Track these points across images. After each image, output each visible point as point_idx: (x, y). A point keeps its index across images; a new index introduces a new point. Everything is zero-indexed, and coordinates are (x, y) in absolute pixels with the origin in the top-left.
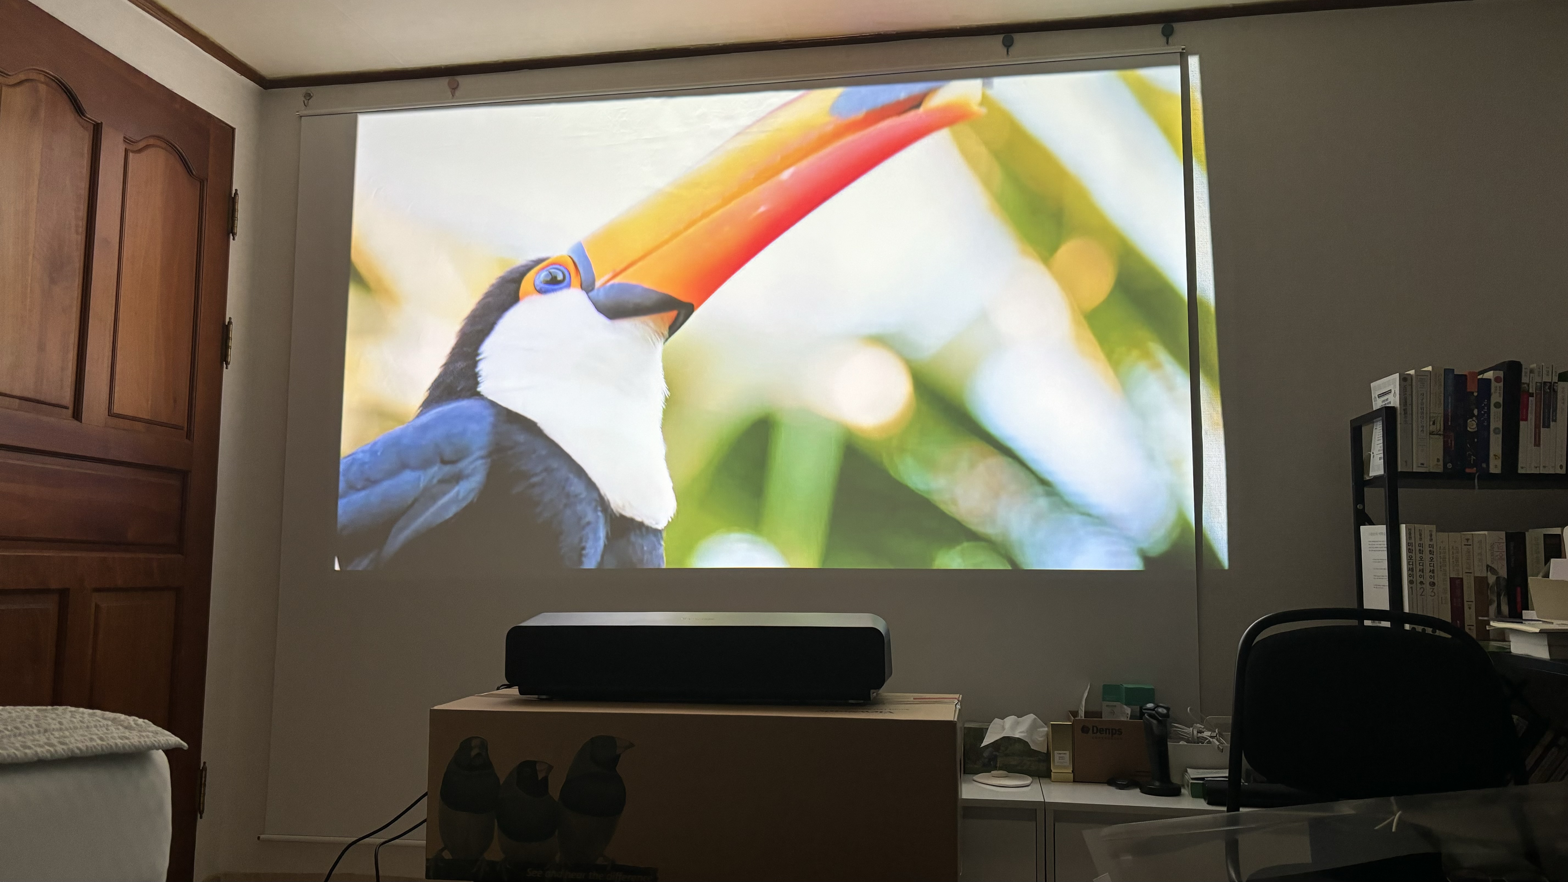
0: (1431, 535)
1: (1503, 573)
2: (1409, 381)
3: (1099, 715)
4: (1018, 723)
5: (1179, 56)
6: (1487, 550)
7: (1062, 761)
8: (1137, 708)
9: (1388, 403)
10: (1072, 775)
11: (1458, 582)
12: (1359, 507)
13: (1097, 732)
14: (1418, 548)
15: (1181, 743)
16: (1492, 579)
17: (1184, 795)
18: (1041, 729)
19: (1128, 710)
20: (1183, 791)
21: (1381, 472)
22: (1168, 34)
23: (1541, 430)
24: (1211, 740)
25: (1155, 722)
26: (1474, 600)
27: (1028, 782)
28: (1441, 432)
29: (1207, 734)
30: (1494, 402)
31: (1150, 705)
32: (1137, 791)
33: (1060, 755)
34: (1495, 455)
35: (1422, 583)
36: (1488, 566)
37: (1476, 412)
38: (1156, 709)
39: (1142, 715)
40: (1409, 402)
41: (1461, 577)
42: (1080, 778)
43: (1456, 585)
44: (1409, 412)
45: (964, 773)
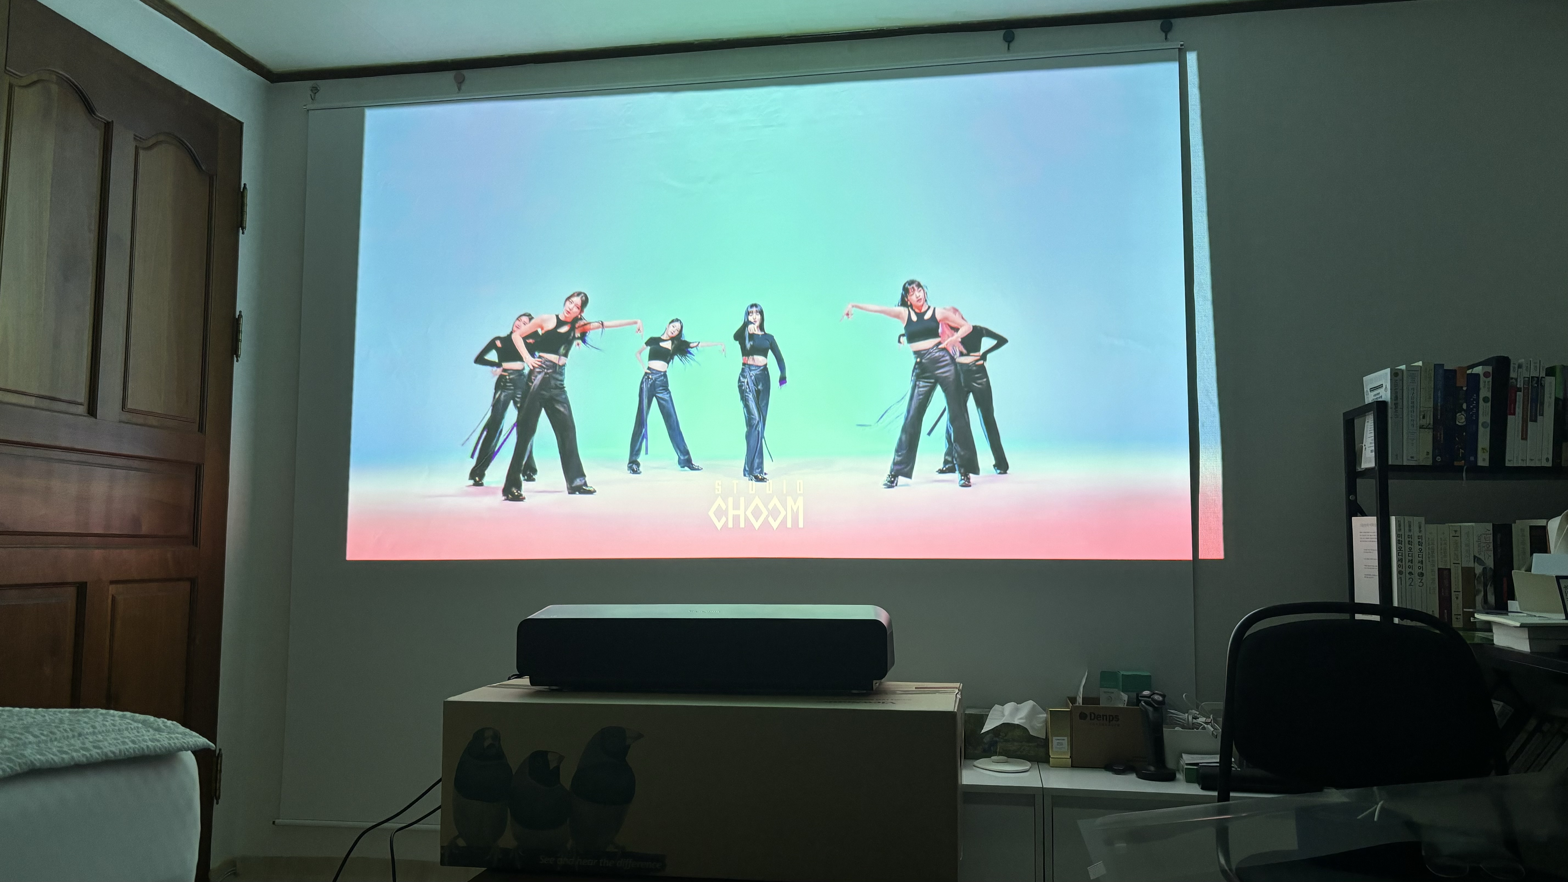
0: (1420, 527)
1: (1490, 563)
2: (1400, 376)
3: (1096, 701)
4: (1017, 710)
5: (1178, 51)
6: (1475, 542)
7: (1061, 746)
8: (1134, 695)
9: (1379, 398)
10: (1070, 760)
11: (1445, 572)
12: (1352, 497)
13: (1094, 719)
14: (1407, 540)
15: (1177, 729)
16: (1479, 570)
17: (1179, 780)
18: (1041, 716)
19: (1125, 697)
20: (1178, 776)
21: (1372, 464)
22: (1166, 29)
23: (1529, 424)
24: (1206, 725)
25: (1150, 709)
26: (1461, 591)
27: (1028, 768)
28: (1431, 426)
29: (1202, 720)
30: (1483, 396)
31: (1146, 693)
32: (1133, 777)
33: (1058, 741)
34: (1483, 449)
35: (1410, 573)
36: (1475, 557)
37: (1465, 406)
38: (1152, 697)
39: (1139, 701)
40: (1399, 396)
41: (1449, 567)
42: (1078, 763)
43: (1444, 575)
44: (1400, 406)
45: (965, 758)
